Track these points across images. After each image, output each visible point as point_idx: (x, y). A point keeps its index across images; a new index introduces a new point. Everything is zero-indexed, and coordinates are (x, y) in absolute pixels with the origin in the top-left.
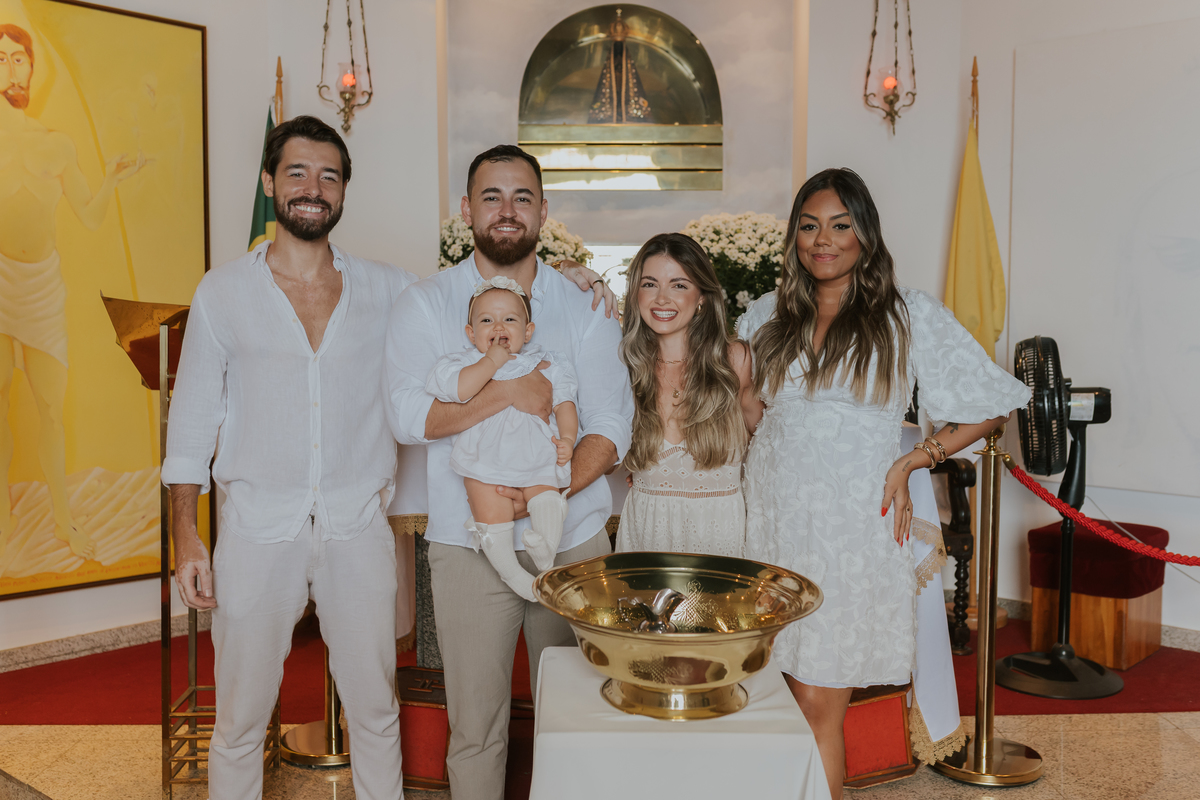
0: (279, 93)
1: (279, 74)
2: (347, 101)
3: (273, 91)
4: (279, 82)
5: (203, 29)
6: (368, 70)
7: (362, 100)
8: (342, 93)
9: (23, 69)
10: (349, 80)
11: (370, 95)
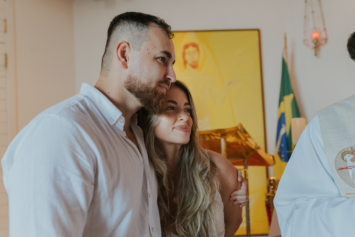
0: (286, 47)
1: (285, 39)
2: (316, 44)
3: (283, 46)
4: (286, 43)
5: (258, 30)
6: (325, 30)
7: (323, 42)
8: (313, 41)
9: (196, 56)
10: (315, 35)
11: (326, 40)
